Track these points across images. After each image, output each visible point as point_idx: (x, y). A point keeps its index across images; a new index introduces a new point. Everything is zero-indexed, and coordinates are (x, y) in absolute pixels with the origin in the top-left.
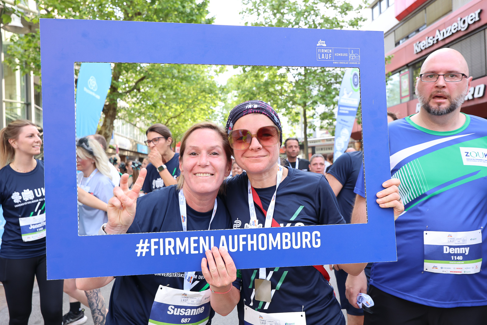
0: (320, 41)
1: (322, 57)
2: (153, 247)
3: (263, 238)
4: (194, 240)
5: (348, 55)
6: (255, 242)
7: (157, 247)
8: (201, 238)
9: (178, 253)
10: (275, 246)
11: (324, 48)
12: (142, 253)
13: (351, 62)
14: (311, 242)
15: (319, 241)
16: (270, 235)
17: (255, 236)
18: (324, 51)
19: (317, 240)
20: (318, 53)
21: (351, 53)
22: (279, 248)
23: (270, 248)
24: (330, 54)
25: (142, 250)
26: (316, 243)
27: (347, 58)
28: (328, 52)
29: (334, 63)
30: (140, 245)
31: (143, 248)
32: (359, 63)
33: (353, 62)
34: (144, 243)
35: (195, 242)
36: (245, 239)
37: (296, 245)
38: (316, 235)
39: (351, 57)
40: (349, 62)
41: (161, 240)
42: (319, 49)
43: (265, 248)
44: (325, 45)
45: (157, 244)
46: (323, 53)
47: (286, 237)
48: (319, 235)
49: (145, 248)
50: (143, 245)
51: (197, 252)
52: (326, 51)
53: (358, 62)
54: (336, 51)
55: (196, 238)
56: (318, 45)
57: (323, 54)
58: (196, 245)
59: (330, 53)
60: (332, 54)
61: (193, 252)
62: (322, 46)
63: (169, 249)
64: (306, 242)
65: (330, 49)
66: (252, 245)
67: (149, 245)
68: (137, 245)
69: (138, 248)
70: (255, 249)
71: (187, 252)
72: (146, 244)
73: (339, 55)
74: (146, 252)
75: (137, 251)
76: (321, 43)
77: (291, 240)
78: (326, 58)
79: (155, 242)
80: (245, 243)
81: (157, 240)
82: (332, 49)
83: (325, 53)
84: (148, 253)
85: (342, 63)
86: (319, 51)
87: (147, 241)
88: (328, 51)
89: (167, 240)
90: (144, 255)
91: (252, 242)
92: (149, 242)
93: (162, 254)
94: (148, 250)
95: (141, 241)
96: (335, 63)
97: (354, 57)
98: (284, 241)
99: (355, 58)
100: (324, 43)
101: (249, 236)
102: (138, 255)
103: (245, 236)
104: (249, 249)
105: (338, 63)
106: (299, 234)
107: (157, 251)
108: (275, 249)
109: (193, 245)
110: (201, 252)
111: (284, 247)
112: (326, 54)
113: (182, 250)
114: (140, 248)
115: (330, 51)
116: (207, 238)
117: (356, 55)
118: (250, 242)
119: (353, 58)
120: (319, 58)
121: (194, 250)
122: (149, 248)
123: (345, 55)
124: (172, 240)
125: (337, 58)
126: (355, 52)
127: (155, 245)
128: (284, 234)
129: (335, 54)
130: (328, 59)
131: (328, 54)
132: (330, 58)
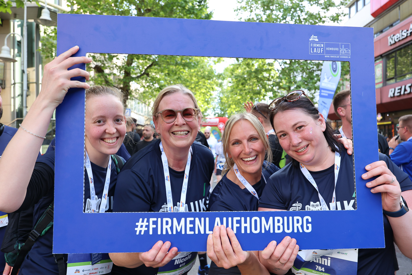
0: (313, 36)
1: (315, 51)
2: (152, 226)
3: (256, 221)
4: (190, 221)
5: (339, 49)
6: (248, 225)
7: (155, 226)
8: (197, 219)
9: (174, 233)
10: (267, 229)
11: (316, 43)
12: (140, 231)
13: (341, 56)
14: (302, 226)
15: (310, 225)
16: (263, 219)
17: (248, 219)
18: (316, 46)
19: (308, 225)
21: (342, 48)
22: (272, 231)
23: (263, 232)
24: (322, 49)
25: (141, 229)
26: (308, 228)
27: (338, 52)
28: (320, 47)
29: (325, 56)
30: (139, 224)
31: (142, 226)
32: (349, 57)
33: (344, 56)
34: (143, 221)
35: (191, 222)
36: (239, 222)
37: (288, 229)
38: (307, 220)
39: (342, 52)
40: (340, 56)
41: (159, 219)
42: (311, 44)
43: (258, 231)
44: (317, 40)
45: (155, 223)
46: (315, 47)
47: (279, 221)
48: (310, 220)
49: (144, 226)
50: (142, 224)
51: (192, 233)
52: (318, 45)
54: (327, 46)
55: (192, 219)
56: (310, 40)
57: (315, 49)
58: (192, 226)
59: (322, 47)
60: (324, 49)
61: (189, 232)
62: (314, 41)
63: (166, 229)
64: (297, 227)
65: (321, 43)
66: (246, 228)
67: (147, 224)
68: (137, 224)
69: (137, 226)
70: (248, 232)
71: (183, 232)
72: (145, 223)
73: (331, 49)
74: (145, 230)
75: (136, 229)
76: (314, 38)
77: (283, 224)
78: (318, 52)
79: (153, 222)
80: (238, 225)
81: (155, 219)
82: (324, 44)
83: (317, 48)
84: (147, 232)
85: (333, 57)
86: (311, 45)
87: (146, 219)
88: (320, 45)
89: (165, 220)
90: (142, 233)
91: (246, 225)
92: (148, 221)
93: (159, 233)
94: (146, 229)
95: (141, 220)
96: (327, 56)
97: (345, 52)
98: (276, 224)
100: (317, 38)
101: (243, 219)
102: (138, 233)
103: (239, 218)
104: (243, 232)
105: (329, 57)
106: (291, 218)
107: (155, 230)
108: (267, 232)
109: (189, 226)
110: (197, 232)
111: (277, 231)
112: (318, 48)
113: (179, 230)
114: (139, 226)
115: (322, 45)
116: (203, 219)
117: (346, 50)
118: (243, 225)
119: (343, 53)
120: (311, 52)
121: (190, 231)
122: (148, 226)
123: (337, 49)
124: (169, 220)
125: (328, 52)
126: (346, 47)
127: (153, 224)
128: (276, 218)
129: (327, 49)
130: (320, 53)
131: (319, 48)
132: (322, 52)
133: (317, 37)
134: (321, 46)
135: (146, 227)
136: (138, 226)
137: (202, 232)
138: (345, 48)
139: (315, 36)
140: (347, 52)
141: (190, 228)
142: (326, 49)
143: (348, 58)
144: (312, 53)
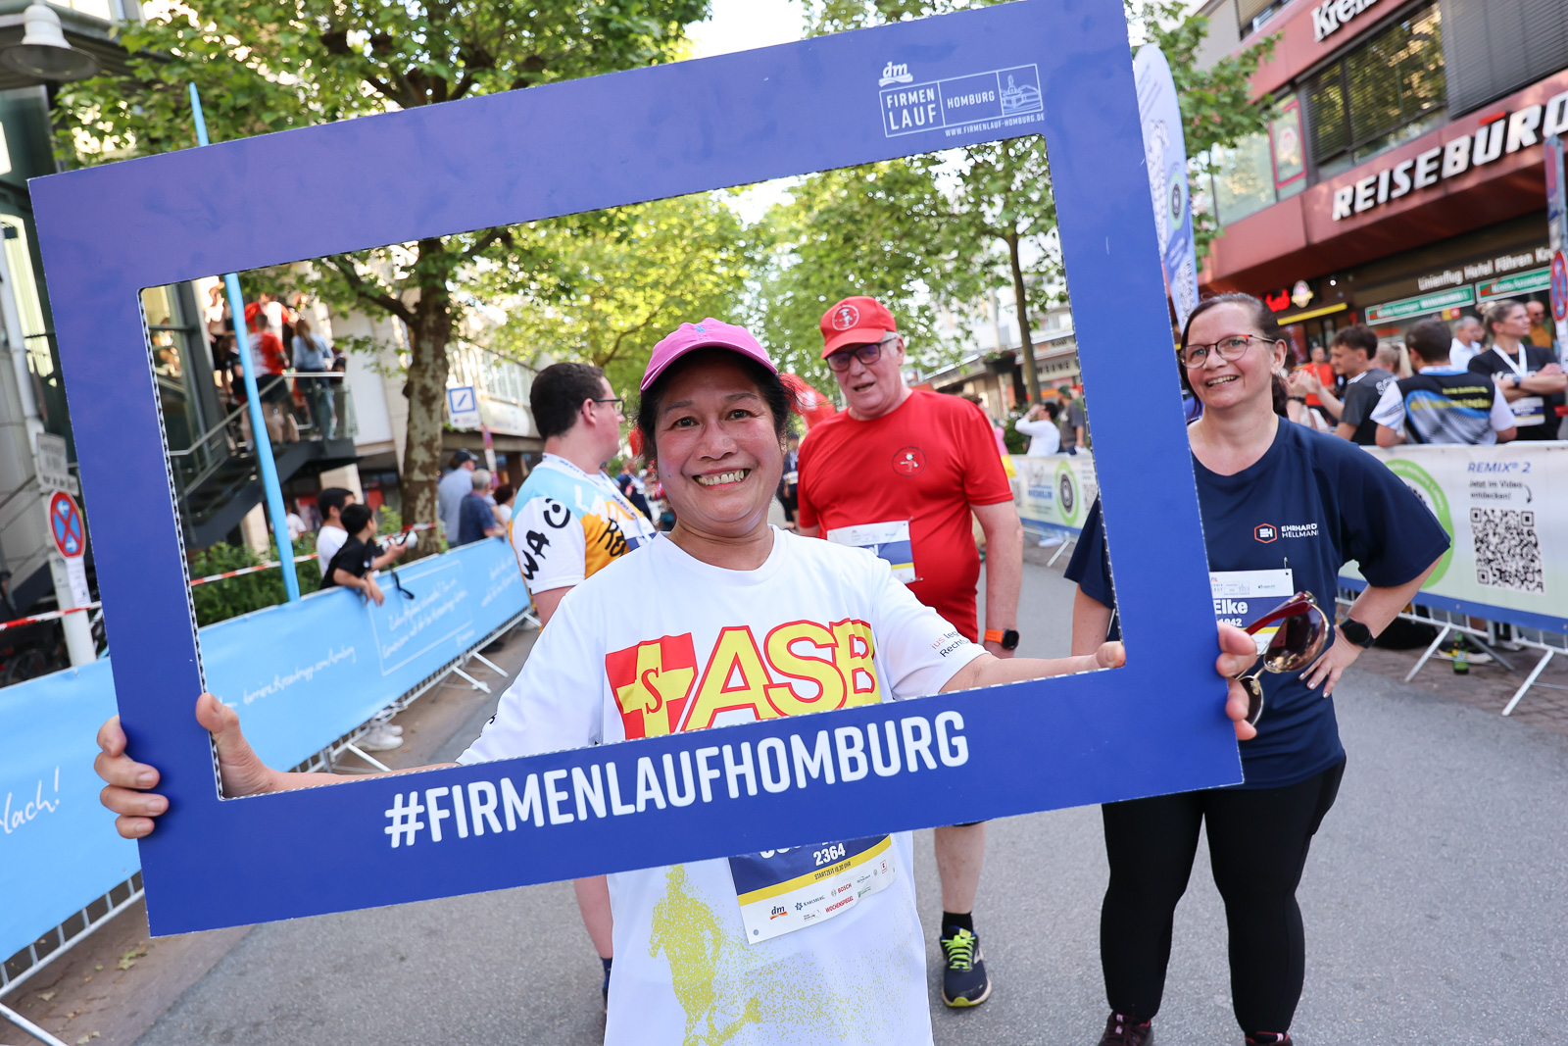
0: (889, 68)
1: (904, 123)
2: (436, 815)
3: (772, 752)
4: (556, 781)
5: (997, 95)
6: (747, 768)
7: (445, 814)
8: (578, 773)
9: (512, 826)
10: (815, 774)
11: (907, 89)
12: (403, 835)
13: (1008, 118)
14: (934, 748)
15: (961, 742)
16: (796, 741)
17: (746, 747)
18: (907, 99)
19: (955, 741)
20: (887, 111)
21: (1005, 86)
22: (830, 779)
23: (802, 783)
24: (930, 107)
25: (404, 828)
26: (954, 751)
27: (991, 109)
28: (922, 101)
29: (948, 133)
30: (396, 812)
31: (404, 820)
32: (1041, 117)
33: (1017, 116)
34: (406, 804)
36: (715, 762)
37: (887, 762)
38: (949, 724)
39: (1009, 102)
40: (1003, 120)
41: (457, 790)
42: (889, 98)
43: (784, 784)
44: (908, 78)
45: (445, 803)
46: (904, 107)
47: (850, 742)
48: (959, 724)
49: (412, 819)
50: (405, 811)
51: (569, 818)
52: (913, 98)
53: (1035, 114)
54: (950, 91)
55: (562, 774)
56: (882, 82)
57: (905, 112)
58: (564, 796)
59: (931, 102)
60: (938, 106)
61: (557, 819)
62: (898, 84)
63: (484, 816)
64: (918, 753)
65: (925, 88)
66: (741, 779)
67: (421, 809)
68: (388, 813)
69: (390, 822)
70: (752, 790)
71: (539, 822)
72: (414, 809)
73: (964, 101)
74: (417, 832)
75: (388, 830)
76: (896, 73)
77: (867, 750)
78: (918, 123)
79: (438, 798)
80: (716, 773)
81: (443, 791)
82: (933, 87)
83: (910, 108)
84: (423, 835)
85: (976, 128)
86: (889, 102)
87: (414, 796)
88: (921, 96)
89: (474, 788)
90: (410, 841)
91: (740, 769)
92: (422, 801)
93: (463, 833)
94: (421, 826)
95: (399, 798)
96: (954, 132)
97: (1019, 100)
98: (844, 754)
99: (1023, 102)
100: (905, 72)
101: (728, 750)
102: (395, 843)
103: (714, 751)
105: (963, 130)
106: (890, 726)
107: (449, 825)
108: (816, 784)
109: (555, 797)
110: (583, 815)
111: (848, 776)
112: (915, 110)
113: (524, 817)
114: (397, 821)
115: (931, 94)
116: (595, 769)
117: (1025, 91)
118: (732, 771)
119: (1014, 105)
120: (893, 127)
121: (561, 812)
122: (423, 817)
123: (987, 96)
124: (488, 787)
125: (956, 115)
126: (1023, 78)
127: (439, 809)
128: (841, 734)
129: (950, 103)
130: (927, 124)
131: (921, 108)
132: (931, 121)
133: (905, 66)
134: (926, 97)
135: (417, 821)
136: (391, 819)
137: (601, 812)
138: (1018, 85)
139: (900, 67)
140: (1028, 98)
141: (559, 802)
142: (945, 104)
143: (1036, 122)
144: (896, 131)
